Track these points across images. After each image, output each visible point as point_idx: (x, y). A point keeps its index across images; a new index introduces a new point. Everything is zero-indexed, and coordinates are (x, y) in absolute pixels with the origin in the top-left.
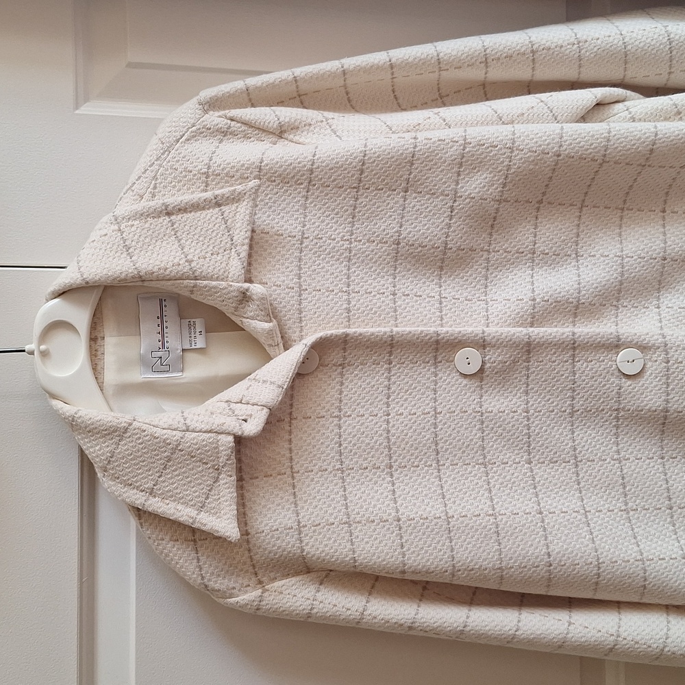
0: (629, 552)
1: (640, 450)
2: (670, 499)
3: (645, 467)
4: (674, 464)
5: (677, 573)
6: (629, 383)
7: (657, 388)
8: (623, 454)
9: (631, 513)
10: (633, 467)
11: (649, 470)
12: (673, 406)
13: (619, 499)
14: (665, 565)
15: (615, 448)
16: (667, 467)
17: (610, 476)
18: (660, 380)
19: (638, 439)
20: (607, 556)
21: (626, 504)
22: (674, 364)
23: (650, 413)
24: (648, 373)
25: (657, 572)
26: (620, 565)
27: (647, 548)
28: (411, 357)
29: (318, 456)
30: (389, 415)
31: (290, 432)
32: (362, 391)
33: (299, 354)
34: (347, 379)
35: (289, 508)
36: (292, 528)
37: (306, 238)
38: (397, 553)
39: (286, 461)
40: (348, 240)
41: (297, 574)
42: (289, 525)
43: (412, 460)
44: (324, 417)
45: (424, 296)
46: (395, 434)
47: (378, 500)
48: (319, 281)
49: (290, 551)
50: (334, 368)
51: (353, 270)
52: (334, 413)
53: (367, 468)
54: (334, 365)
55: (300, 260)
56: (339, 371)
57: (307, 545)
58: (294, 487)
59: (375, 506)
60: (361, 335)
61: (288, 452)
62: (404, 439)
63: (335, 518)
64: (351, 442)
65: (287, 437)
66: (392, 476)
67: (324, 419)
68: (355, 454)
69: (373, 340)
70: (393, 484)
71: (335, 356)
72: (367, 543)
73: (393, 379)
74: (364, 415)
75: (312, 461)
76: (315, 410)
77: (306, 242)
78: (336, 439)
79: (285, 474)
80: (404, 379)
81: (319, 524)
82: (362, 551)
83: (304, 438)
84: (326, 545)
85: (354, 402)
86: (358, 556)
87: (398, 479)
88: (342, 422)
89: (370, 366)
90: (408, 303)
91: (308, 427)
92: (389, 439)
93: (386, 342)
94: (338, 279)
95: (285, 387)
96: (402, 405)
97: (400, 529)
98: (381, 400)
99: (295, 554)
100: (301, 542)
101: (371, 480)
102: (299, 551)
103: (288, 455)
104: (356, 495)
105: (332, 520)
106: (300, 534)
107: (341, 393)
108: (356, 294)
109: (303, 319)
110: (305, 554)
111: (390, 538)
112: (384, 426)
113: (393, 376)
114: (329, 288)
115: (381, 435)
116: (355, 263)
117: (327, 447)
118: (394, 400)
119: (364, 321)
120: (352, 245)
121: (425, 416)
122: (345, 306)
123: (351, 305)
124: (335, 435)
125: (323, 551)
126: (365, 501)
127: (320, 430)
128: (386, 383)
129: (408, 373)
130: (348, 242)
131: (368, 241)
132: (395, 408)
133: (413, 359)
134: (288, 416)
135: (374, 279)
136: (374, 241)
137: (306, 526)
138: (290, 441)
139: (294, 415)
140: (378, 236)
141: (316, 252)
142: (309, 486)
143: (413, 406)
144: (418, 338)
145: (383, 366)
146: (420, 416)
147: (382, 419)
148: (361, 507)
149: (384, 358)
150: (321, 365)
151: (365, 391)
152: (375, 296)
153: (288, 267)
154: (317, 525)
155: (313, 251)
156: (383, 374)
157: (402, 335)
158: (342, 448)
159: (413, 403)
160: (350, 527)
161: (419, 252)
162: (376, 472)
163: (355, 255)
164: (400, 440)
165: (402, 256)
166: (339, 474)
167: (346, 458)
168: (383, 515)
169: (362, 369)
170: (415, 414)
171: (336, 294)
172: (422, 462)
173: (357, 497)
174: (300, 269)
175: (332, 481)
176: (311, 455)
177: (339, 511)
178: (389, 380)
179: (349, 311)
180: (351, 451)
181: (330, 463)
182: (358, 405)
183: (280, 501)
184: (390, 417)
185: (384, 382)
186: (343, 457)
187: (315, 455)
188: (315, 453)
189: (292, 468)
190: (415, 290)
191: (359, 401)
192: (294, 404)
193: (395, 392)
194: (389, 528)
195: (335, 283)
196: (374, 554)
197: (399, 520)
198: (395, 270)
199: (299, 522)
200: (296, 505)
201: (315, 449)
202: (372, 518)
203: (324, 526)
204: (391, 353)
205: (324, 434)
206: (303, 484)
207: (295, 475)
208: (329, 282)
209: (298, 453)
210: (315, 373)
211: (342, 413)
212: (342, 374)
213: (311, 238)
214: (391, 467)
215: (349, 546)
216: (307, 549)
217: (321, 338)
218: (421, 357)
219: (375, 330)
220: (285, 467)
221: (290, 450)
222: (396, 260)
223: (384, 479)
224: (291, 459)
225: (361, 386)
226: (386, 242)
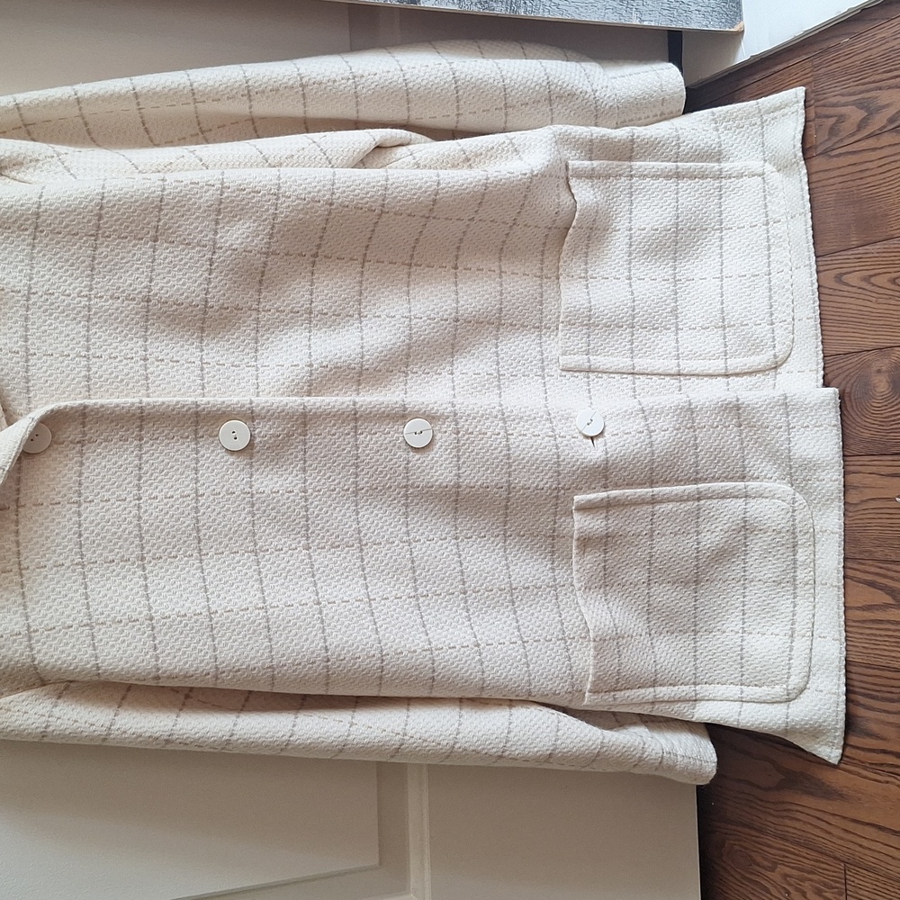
0: (416, 642)
1: (431, 530)
2: (464, 583)
3: (437, 549)
4: (469, 545)
5: (469, 662)
6: (417, 456)
7: (447, 462)
8: (412, 535)
9: (421, 599)
10: (424, 550)
11: (442, 551)
12: (465, 482)
13: (407, 585)
14: (455, 654)
15: (404, 529)
16: (461, 548)
17: (399, 560)
18: (451, 453)
19: (429, 519)
20: (392, 647)
21: (416, 590)
22: (464, 435)
23: (441, 490)
24: (437, 446)
25: (446, 661)
26: (406, 656)
27: (436, 637)
28: (166, 432)
29: (53, 549)
30: (140, 499)
31: (17, 522)
32: (107, 472)
33: (24, 430)
34: (87, 459)
35: (17, 611)
36: (20, 634)
37: (34, 293)
38: (148, 656)
39: (11, 557)
40: (86, 296)
41: (29, 687)
42: (16, 630)
43: (168, 551)
44: (59, 503)
45: (182, 362)
46: (147, 520)
47: (127, 597)
48: (51, 344)
49: (19, 661)
50: (71, 445)
51: (94, 331)
52: (72, 498)
53: (113, 561)
54: (71, 442)
55: (27, 319)
56: (77, 449)
57: (39, 652)
58: (22, 586)
59: (122, 604)
60: (102, 406)
61: (15, 545)
62: (158, 527)
63: (74, 620)
64: (93, 531)
65: (13, 527)
66: (144, 569)
67: (60, 506)
68: (99, 545)
69: (118, 413)
70: (146, 579)
71: (72, 432)
72: (113, 646)
73: (145, 457)
74: (109, 500)
75: (45, 555)
76: (48, 496)
77: (34, 298)
78: (75, 529)
79: (11, 571)
80: (158, 457)
81: (54, 628)
82: (106, 656)
83: (35, 529)
84: (63, 652)
85: (97, 485)
86: (102, 663)
87: (152, 572)
88: (82, 508)
89: (115, 444)
90: (162, 370)
91: (40, 515)
92: (140, 527)
93: (134, 415)
94: (74, 342)
95: (7, 469)
96: (157, 488)
97: (153, 629)
98: (130, 482)
99: (23, 665)
100: (32, 649)
101: (118, 575)
102: (29, 660)
103: (15, 549)
104: (100, 592)
105: (69, 623)
106: (29, 640)
107: (81, 474)
108: (97, 360)
109: (32, 388)
110: (36, 662)
111: (141, 640)
112: (135, 512)
113: (145, 453)
114: (63, 352)
115: (131, 523)
116: (96, 323)
117: (63, 539)
118: (146, 481)
119: (108, 391)
120: (92, 302)
121: (185, 499)
122: (83, 373)
123: (91, 372)
124: (74, 524)
125: (59, 659)
126: (111, 599)
127: (54, 519)
128: (137, 462)
129: (163, 450)
130: (86, 299)
131: (111, 297)
132: (147, 491)
133: (169, 434)
134: (14, 503)
135: (120, 342)
136: (119, 298)
137: (37, 631)
138: (17, 532)
139: (22, 502)
140: (123, 292)
141: (47, 310)
142: (41, 584)
143: (169, 488)
144: (173, 410)
145: (133, 442)
146: (178, 499)
147: (132, 505)
148: (106, 606)
149: (133, 433)
150: (55, 442)
151: (110, 472)
152: (121, 361)
153: (11, 328)
154: (51, 629)
155: (42, 309)
156: (133, 452)
157: (154, 406)
158: (82, 539)
159: (169, 485)
160: (91, 630)
161: (174, 311)
162: (125, 566)
163: (96, 313)
164: (153, 527)
165: (154, 314)
166: (79, 569)
167: (88, 550)
168: (133, 614)
169: (106, 447)
170: (172, 497)
171: (73, 359)
172: (181, 552)
173: (101, 595)
174: (27, 330)
175: (70, 578)
176: (44, 548)
177: (79, 612)
178: (140, 459)
179: (89, 379)
180: (94, 542)
181: (68, 556)
182: (102, 488)
183: (5, 603)
184: (141, 501)
185: (134, 460)
186: (84, 549)
187: (49, 548)
188: (49, 545)
189: (20, 564)
190: (171, 355)
191: (103, 484)
192: (22, 489)
193: (147, 472)
194: (139, 629)
195: (71, 346)
196: (122, 659)
197: (151, 619)
198: (146, 332)
199: (29, 627)
200: (25, 607)
201: (49, 541)
202: (119, 618)
203: (60, 630)
204: (141, 428)
205: (59, 523)
206: (34, 581)
207: (24, 572)
208: (63, 345)
209: (27, 546)
210: (48, 453)
211: (82, 498)
212: (81, 453)
213: (40, 294)
214: (143, 559)
215: (90, 651)
216: (39, 657)
217: (52, 411)
218: (179, 431)
219: (121, 401)
220: (11, 563)
221: (18, 544)
222: (147, 320)
223: (134, 573)
224: (19, 553)
225: (105, 467)
226: (134, 299)
